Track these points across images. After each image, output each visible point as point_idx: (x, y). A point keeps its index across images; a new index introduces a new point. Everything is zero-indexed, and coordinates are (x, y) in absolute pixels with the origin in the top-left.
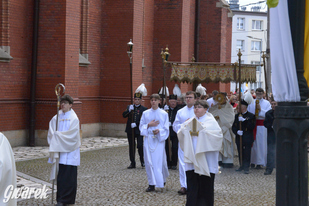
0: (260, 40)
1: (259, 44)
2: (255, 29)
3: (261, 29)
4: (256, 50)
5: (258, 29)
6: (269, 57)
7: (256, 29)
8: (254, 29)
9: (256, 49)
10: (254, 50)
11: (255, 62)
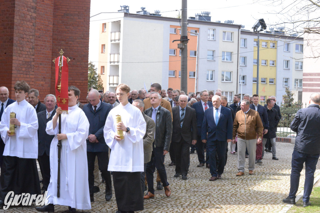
2: (226, 40)
3: (231, 40)
5: (229, 40)
6: (183, 47)
9: (227, 59)
10: (225, 61)
11: (226, 72)
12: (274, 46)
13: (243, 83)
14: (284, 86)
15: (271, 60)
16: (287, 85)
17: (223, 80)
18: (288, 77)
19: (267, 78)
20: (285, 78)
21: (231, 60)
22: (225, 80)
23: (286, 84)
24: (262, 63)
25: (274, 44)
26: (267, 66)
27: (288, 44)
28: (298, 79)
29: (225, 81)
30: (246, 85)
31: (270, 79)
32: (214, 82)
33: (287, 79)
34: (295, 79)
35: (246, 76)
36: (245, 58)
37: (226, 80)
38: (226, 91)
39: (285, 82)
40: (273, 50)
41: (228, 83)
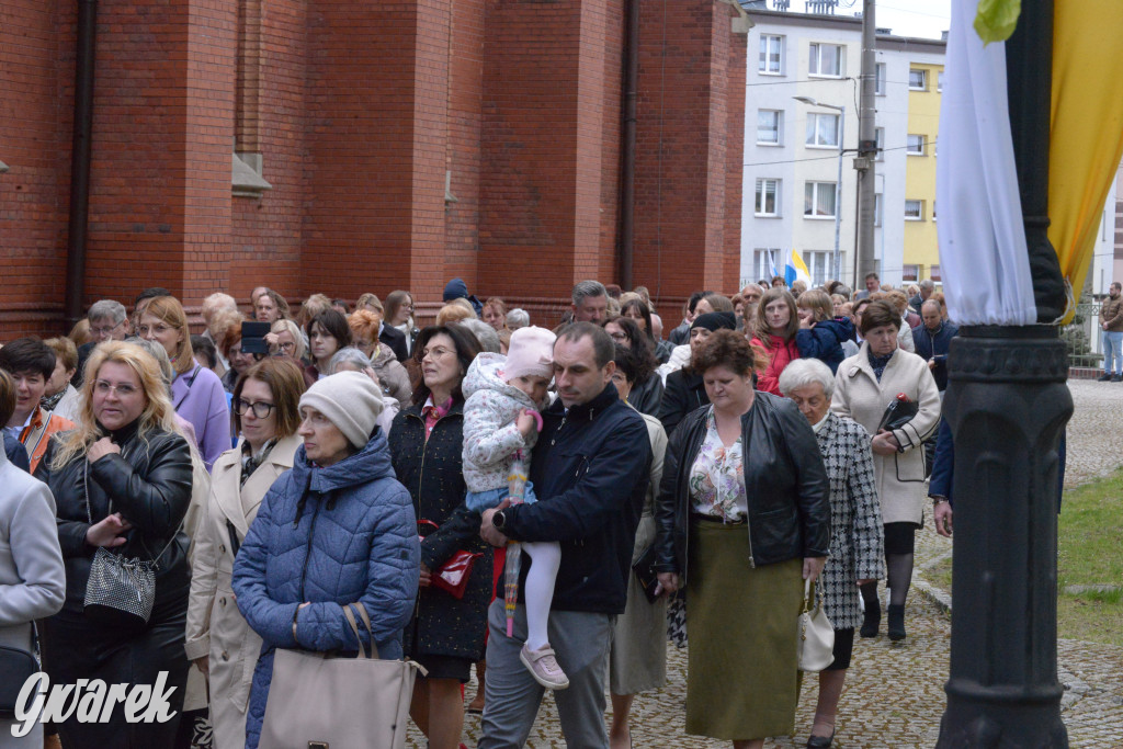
0: (838, 112)
1: (830, 124)
2: (819, 74)
3: (838, 73)
4: (824, 143)
5: (830, 73)
6: (868, 166)
7: (823, 72)
8: (815, 72)
9: (822, 142)
10: (817, 145)
11: (819, 185)
17: (809, 212)
21: (836, 144)
22: (814, 211)
29: (814, 216)
32: (779, 218)
35: (881, 195)
36: (877, 134)
37: (819, 213)
38: (820, 248)
41: (826, 224)
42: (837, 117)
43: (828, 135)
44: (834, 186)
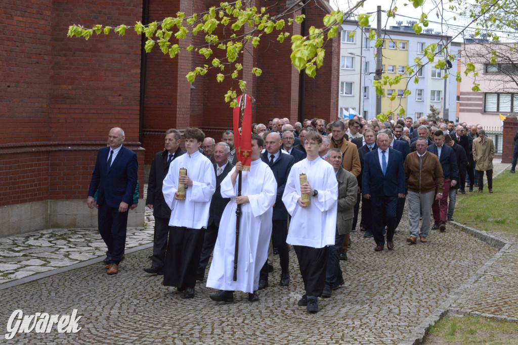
0: (353, 56)
1: (351, 59)
2: (346, 42)
3: (353, 42)
5: (350, 41)
6: (379, 79)
8: (345, 41)
9: (347, 67)
10: (345, 68)
11: (346, 83)
12: (404, 48)
13: (365, 96)
14: (417, 100)
15: (400, 66)
16: (421, 99)
17: (342, 93)
18: (421, 88)
19: (394, 90)
20: (418, 90)
21: (352, 68)
22: (344, 93)
23: (419, 97)
24: (389, 70)
25: (404, 44)
26: (395, 73)
27: (422, 44)
28: (435, 91)
29: (344, 95)
30: (368, 98)
31: (399, 91)
33: (421, 90)
34: (432, 91)
35: (368, 87)
36: (367, 63)
37: (346, 93)
39: (418, 94)
40: (404, 53)
41: (349, 98)
42: (353, 58)
43: (349, 65)
44: (351, 84)
